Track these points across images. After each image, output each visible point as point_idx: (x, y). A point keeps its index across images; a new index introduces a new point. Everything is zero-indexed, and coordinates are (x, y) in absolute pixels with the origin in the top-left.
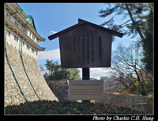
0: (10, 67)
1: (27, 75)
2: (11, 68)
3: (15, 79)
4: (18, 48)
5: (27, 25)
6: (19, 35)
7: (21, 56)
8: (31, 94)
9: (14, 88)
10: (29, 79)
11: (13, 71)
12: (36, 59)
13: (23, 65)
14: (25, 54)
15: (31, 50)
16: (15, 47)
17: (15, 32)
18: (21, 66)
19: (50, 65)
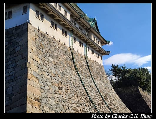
0: (78, 74)
1: (94, 82)
2: (79, 75)
3: (84, 86)
4: (83, 54)
5: (91, 29)
6: (83, 40)
7: (87, 62)
8: (100, 102)
9: (83, 95)
10: (96, 86)
11: (81, 78)
12: (102, 64)
13: (90, 71)
14: (90, 60)
15: (95, 54)
16: (81, 53)
17: (80, 38)
18: (88, 72)
19: (116, 70)
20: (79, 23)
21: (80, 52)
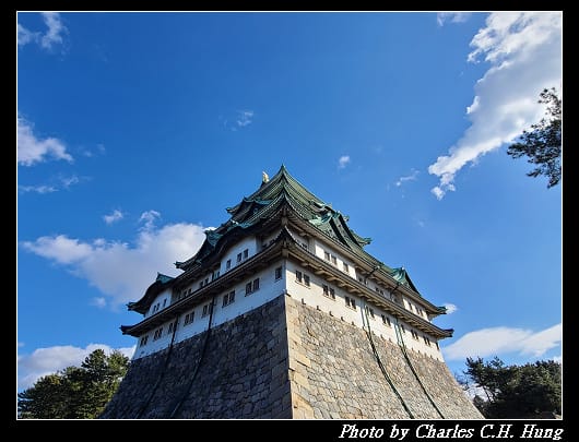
0: (393, 387)
1: (434, 405)
2: (395, 390)
4: (395, 341)
5: (399, 288)
6: (389, 312)
7: (406, 357)
11: (401, 397)
12: (442, 360)
13: (417, 379)
14: (412, 352)
15: (421, 339)
16: (390, 339)
17: (381, 308)
18: (415, 383)
19: (480, 372)
20: (375, 281)
21: (387, 338)
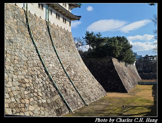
1: (55, 51)
2: (34, 43)
3: (39, 56)
4: (44, 18)
7: (48, 27)
8: (59, 74)
9: (37, 66)
10: (58, 56)
11: (36, 47)
12: (70, 31)
13: (51, 39)
14: (53, 26)
15: (61, 19)
16: (40, 17)
18: (48, 40)
19: (90, 39)
21: (38, 16)
